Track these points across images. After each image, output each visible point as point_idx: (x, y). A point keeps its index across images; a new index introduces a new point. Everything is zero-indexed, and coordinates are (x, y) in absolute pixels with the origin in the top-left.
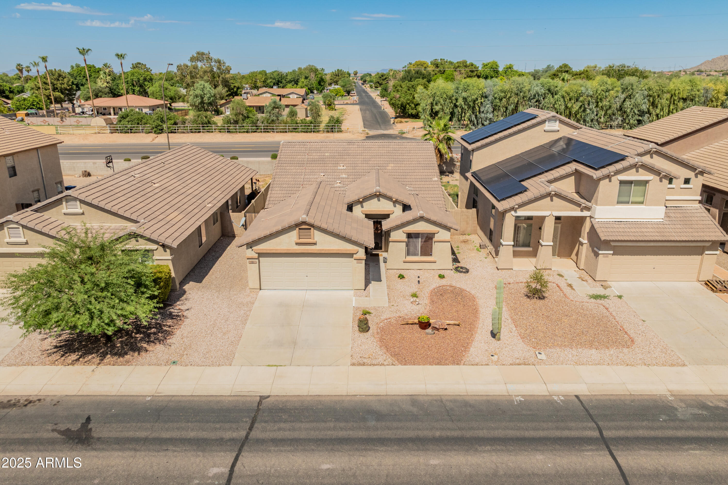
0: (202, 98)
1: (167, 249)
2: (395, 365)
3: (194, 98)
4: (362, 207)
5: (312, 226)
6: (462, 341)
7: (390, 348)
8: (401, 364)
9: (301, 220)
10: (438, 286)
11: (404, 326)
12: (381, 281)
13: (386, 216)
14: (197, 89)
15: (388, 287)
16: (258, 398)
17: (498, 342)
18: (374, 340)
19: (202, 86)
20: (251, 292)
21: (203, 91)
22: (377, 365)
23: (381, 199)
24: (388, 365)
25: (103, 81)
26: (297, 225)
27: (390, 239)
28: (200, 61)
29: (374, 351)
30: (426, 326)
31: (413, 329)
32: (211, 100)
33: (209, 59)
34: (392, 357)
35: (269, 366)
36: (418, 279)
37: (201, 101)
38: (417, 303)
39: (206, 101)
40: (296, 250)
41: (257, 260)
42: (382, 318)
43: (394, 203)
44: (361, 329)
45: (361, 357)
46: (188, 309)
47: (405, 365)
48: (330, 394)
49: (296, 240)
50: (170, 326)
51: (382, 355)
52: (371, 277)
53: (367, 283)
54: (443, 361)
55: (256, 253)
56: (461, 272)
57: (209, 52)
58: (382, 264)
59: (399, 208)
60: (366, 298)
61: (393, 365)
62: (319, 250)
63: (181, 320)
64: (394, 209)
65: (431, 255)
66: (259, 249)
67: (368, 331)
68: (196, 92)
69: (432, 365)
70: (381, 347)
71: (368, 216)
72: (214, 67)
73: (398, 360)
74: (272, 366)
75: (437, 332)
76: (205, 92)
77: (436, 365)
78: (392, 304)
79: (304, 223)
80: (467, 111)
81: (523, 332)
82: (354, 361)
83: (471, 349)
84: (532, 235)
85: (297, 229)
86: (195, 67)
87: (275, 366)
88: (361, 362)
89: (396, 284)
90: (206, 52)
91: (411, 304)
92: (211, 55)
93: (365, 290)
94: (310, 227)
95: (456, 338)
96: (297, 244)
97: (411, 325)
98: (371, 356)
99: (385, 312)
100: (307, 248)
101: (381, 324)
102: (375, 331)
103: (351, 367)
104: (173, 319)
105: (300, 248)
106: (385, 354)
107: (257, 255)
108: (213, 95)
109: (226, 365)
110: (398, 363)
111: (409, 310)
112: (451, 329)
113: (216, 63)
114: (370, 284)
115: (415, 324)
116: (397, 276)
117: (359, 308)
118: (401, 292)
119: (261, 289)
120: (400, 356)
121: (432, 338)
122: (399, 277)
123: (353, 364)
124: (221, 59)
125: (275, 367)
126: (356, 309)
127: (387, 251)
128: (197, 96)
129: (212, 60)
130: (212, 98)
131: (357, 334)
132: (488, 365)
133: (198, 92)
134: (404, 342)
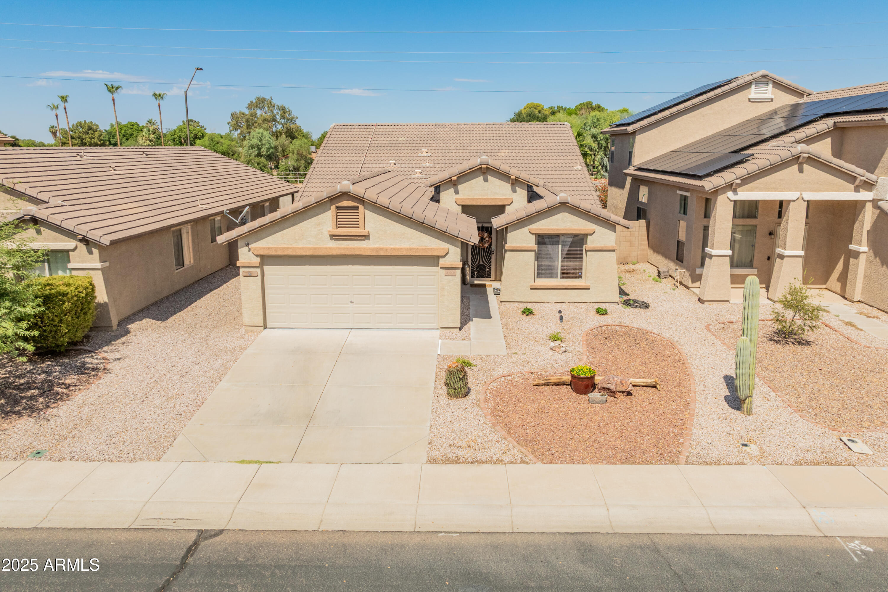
0: (259, 149)
1: (94, 249)
2: (527, 463)
3: (249, 149)
4: (457, 192)
5: (361, 200)
6: (669, 416)
7: (515, 427)
8: (542, 460)
9: (339, 188)
10: (597, 325)
11: (541, 387)
12: (490, 317)
13: (500, 209)
14: (253, 138)
15: (505, 326)
16: (193, 537)
17: (749, 417)
18: (480, 413)
19: (260, 135)
20: (247, 332)
21: (261, 140)
22: (486, 462)
23: (489, 177)
24: (511, 463)
25: (144, 138)
26: (333, 199)
27: (507, 247)
28: (261, 108)
29: (481, 434)
30: (587, 387)
31: (559, 393)
32: (271, 151)
33: (271, 105)
34: (519, 446)
35: (243, 462)
36: (560, 315)
37: (258, 154)
38: (563, 349)
39: (264, 153)
40: (331, 249)
41: (259, 270)
42: (496, 374)
43: (512, 184)
44: (452, 391)
45: (450, 445)
46: (119, 359)
47: (551, 463)
48: (370, 529)
49: (331, 229)
50: (68, 386)
51: (498, 442)
52: (472, 312)
53: (465, 320)
54: (637, 456)
55: (257, 256)
56: (636, 307)
57: (271, 97)
58: (492, 298)
59: (522, 194)
60: (464, 342)
61: (522, 462)
62: (373, 249)
63: (97, 375)
64: (513, 196)
65: (580, 276)
66: (260, 248)
67: (466, 395)
68: (252, 142)
69: (614, 464)
70: (494, 425)
71: (467, 209)
72: (277, 116)
73: (534, 452)
74: (250, 462)
75: (612, 398)
76: (263, 142)
77: (622, 463)
78: (513, 351)
79: (345, 195)
80: (598, 153)
81: (793, 399)
82: (435, 453)
83: (694, 431)
84: (756, 246)
85: (333, 207)
86: (254, 115)
87: (257, 462)
88: (450, 455)
89: (519, 322)
90: (268, 97)
91: (551, 352)
92: (274, 101)
93: (461, 329)
94: (357, 205)
95: (654, 410)
96: (333, 237)
97: (554, 387)
98: (472, 444)
99: (501, 363)
100: (351, 246)
101: (494, 384)
102: (482, 397)
103: (430, 466)
104: (83, 374)
105: (338, 246)
106: (505, 439)
107: (258, 260)
108: (273, 146)
109: (149, 459)
110: (534, 459)
111: (548, 361)
112: (638, 393)
113: (280, 110)
114: (471, 322)
115: (564, 384)
116: (520, 312)
117: (449, 357)
118: (529, 334)
119: (265, 328)
120: (539, 445)
121: (602, 409)
122: (524, 312)
123: (433, 461)
124: (287, 106)
125: (257, 466)
126: (442, 358)
127: (500, 281)
128: (252, 147)
129: (274, 106)
130: (271, 150)
131: (444, 400)
132: (743, 464)
133: (255, 141)
134: (543, 416)
